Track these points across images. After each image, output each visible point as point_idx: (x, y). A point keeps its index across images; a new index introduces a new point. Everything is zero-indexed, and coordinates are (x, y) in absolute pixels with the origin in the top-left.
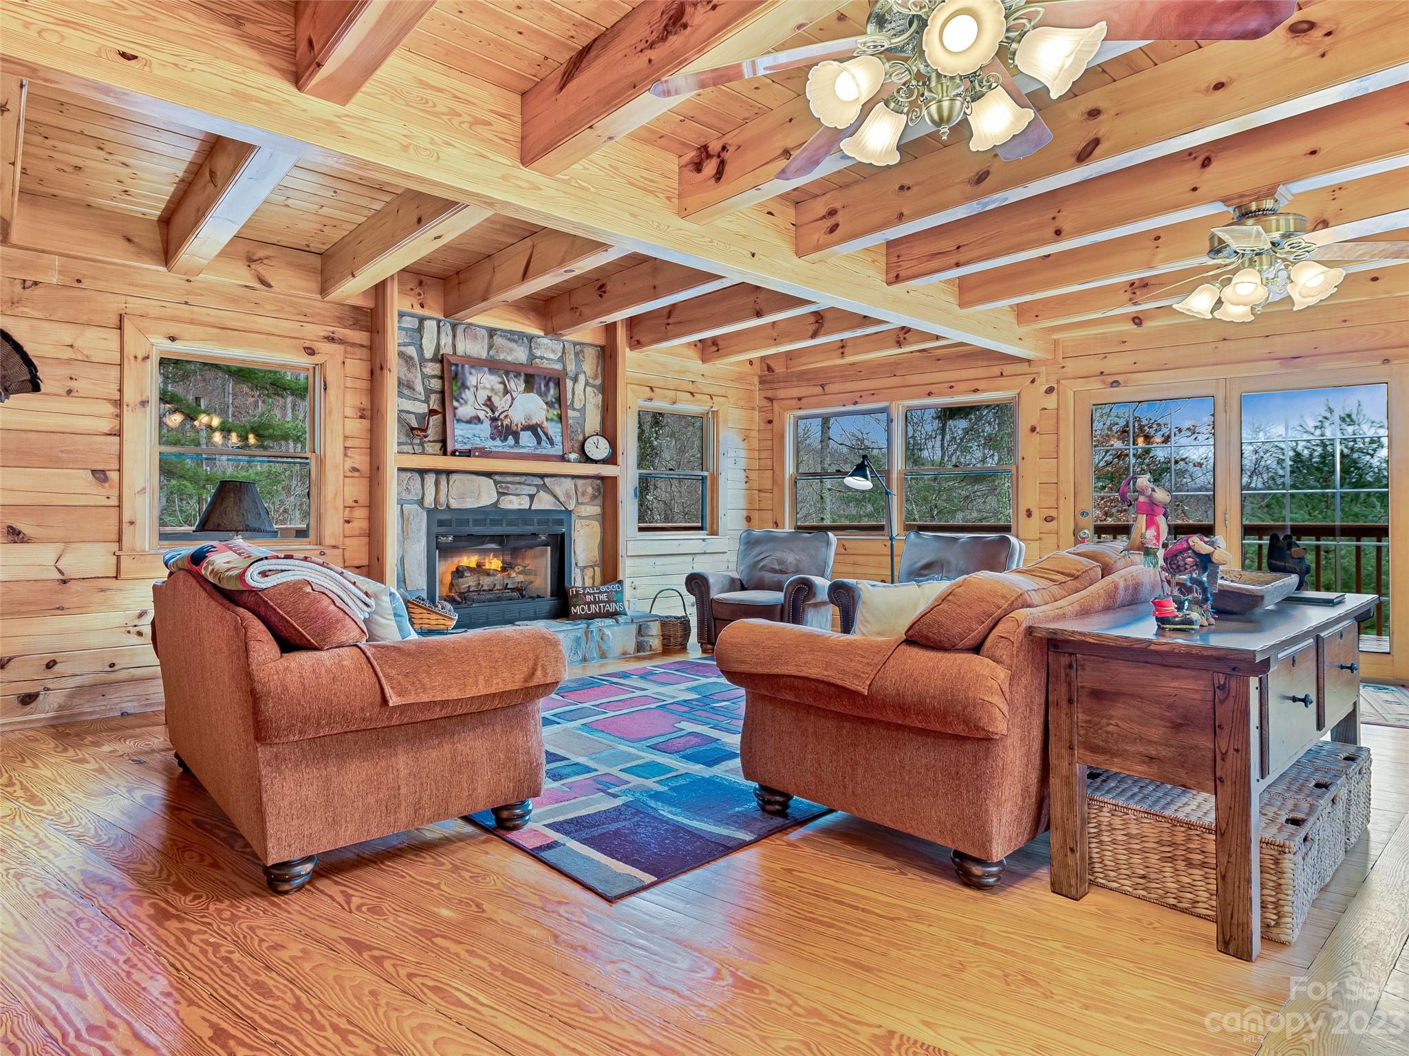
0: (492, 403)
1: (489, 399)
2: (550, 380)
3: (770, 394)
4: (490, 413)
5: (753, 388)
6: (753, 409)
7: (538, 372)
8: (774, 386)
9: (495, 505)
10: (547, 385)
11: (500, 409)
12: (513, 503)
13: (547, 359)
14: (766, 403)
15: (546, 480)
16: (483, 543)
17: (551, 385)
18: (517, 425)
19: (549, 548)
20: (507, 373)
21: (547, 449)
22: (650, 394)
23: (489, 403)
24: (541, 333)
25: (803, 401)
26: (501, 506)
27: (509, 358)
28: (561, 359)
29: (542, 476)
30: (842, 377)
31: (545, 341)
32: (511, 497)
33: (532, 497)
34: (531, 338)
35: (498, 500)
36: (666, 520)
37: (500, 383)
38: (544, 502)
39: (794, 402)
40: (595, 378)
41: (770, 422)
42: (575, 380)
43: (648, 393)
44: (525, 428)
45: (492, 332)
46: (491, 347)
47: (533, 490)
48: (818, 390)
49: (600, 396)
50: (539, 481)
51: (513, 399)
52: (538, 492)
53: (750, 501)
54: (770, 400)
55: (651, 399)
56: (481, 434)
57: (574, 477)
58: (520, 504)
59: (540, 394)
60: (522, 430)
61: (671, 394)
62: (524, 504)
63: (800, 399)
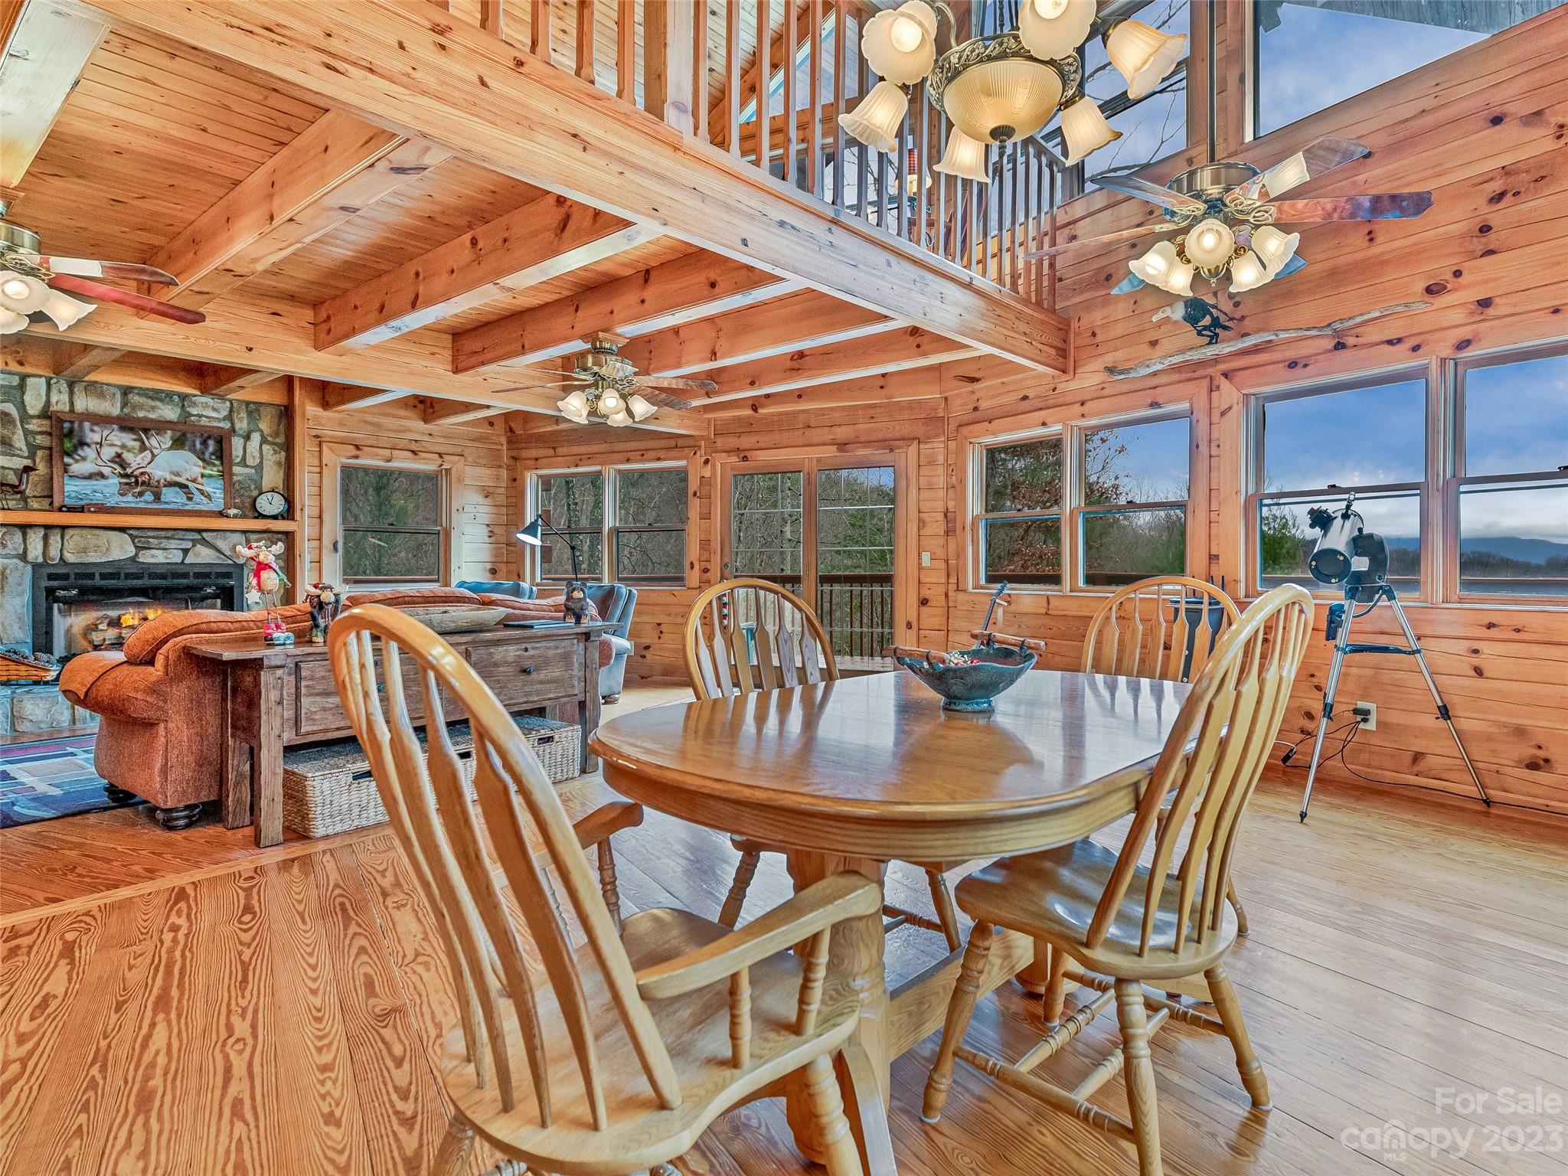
0: (123, 460)
1: (119, 455)
2: (209, 437)
3: (514, 453)
4: (119, 470)
5: (499, 447)
6: (500, 467)
7: (191, 429)
8: (520, 446)
9: (133, 559)
10: (204, 443)
11: (134, 466)
12: (155, 557)
13: (207, 417)
14: (511, 462)
15: (205, 535)
16: (121, 597)
17: (211, 442)
18: (158, 482)
19: (219, 601)
20: (146, 431)
21: (204, 505)
22: (355, 452)
23: (119, 459)
24: (198, 393)
25: (539, 462)
26: (141, 560)
27: (152, 416)
28: (230, 417)
29: (200, 531)
30: (568, 441)
31: (204, 399)
32: (153, 552)
33: (186, 551)
34: (183, 397)
35: (136, 555)
36: (378, 572)
37: (135, 440)
38: (203, 556)
39: (531, 462)
40: (276, 434)
41: (515, 480)
42: (247, 437)
43: (354, 452)
44: (171, 484)
45: (126, 391)
46: (124, 405)
47: (189, 545)
48: (551, 452)
49: (283, 453)
50: (197, 536)
51: (154, 456)
52: (194, 546)
53: (497, 554)
54: (515, 458)
55: (356, 457)
56: (109, 490)
57: (244, 532)
58: (166, 558)
59: (193, 450)
60: (165, 486)
61: (387, 452)
62: (176, 557)
63: (537, 459)
